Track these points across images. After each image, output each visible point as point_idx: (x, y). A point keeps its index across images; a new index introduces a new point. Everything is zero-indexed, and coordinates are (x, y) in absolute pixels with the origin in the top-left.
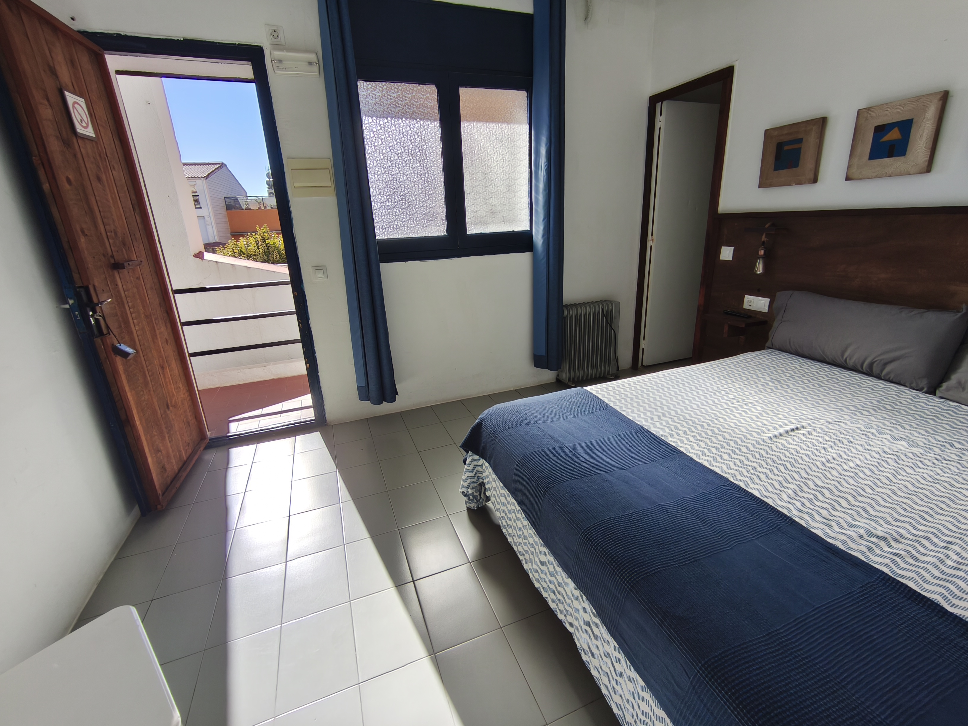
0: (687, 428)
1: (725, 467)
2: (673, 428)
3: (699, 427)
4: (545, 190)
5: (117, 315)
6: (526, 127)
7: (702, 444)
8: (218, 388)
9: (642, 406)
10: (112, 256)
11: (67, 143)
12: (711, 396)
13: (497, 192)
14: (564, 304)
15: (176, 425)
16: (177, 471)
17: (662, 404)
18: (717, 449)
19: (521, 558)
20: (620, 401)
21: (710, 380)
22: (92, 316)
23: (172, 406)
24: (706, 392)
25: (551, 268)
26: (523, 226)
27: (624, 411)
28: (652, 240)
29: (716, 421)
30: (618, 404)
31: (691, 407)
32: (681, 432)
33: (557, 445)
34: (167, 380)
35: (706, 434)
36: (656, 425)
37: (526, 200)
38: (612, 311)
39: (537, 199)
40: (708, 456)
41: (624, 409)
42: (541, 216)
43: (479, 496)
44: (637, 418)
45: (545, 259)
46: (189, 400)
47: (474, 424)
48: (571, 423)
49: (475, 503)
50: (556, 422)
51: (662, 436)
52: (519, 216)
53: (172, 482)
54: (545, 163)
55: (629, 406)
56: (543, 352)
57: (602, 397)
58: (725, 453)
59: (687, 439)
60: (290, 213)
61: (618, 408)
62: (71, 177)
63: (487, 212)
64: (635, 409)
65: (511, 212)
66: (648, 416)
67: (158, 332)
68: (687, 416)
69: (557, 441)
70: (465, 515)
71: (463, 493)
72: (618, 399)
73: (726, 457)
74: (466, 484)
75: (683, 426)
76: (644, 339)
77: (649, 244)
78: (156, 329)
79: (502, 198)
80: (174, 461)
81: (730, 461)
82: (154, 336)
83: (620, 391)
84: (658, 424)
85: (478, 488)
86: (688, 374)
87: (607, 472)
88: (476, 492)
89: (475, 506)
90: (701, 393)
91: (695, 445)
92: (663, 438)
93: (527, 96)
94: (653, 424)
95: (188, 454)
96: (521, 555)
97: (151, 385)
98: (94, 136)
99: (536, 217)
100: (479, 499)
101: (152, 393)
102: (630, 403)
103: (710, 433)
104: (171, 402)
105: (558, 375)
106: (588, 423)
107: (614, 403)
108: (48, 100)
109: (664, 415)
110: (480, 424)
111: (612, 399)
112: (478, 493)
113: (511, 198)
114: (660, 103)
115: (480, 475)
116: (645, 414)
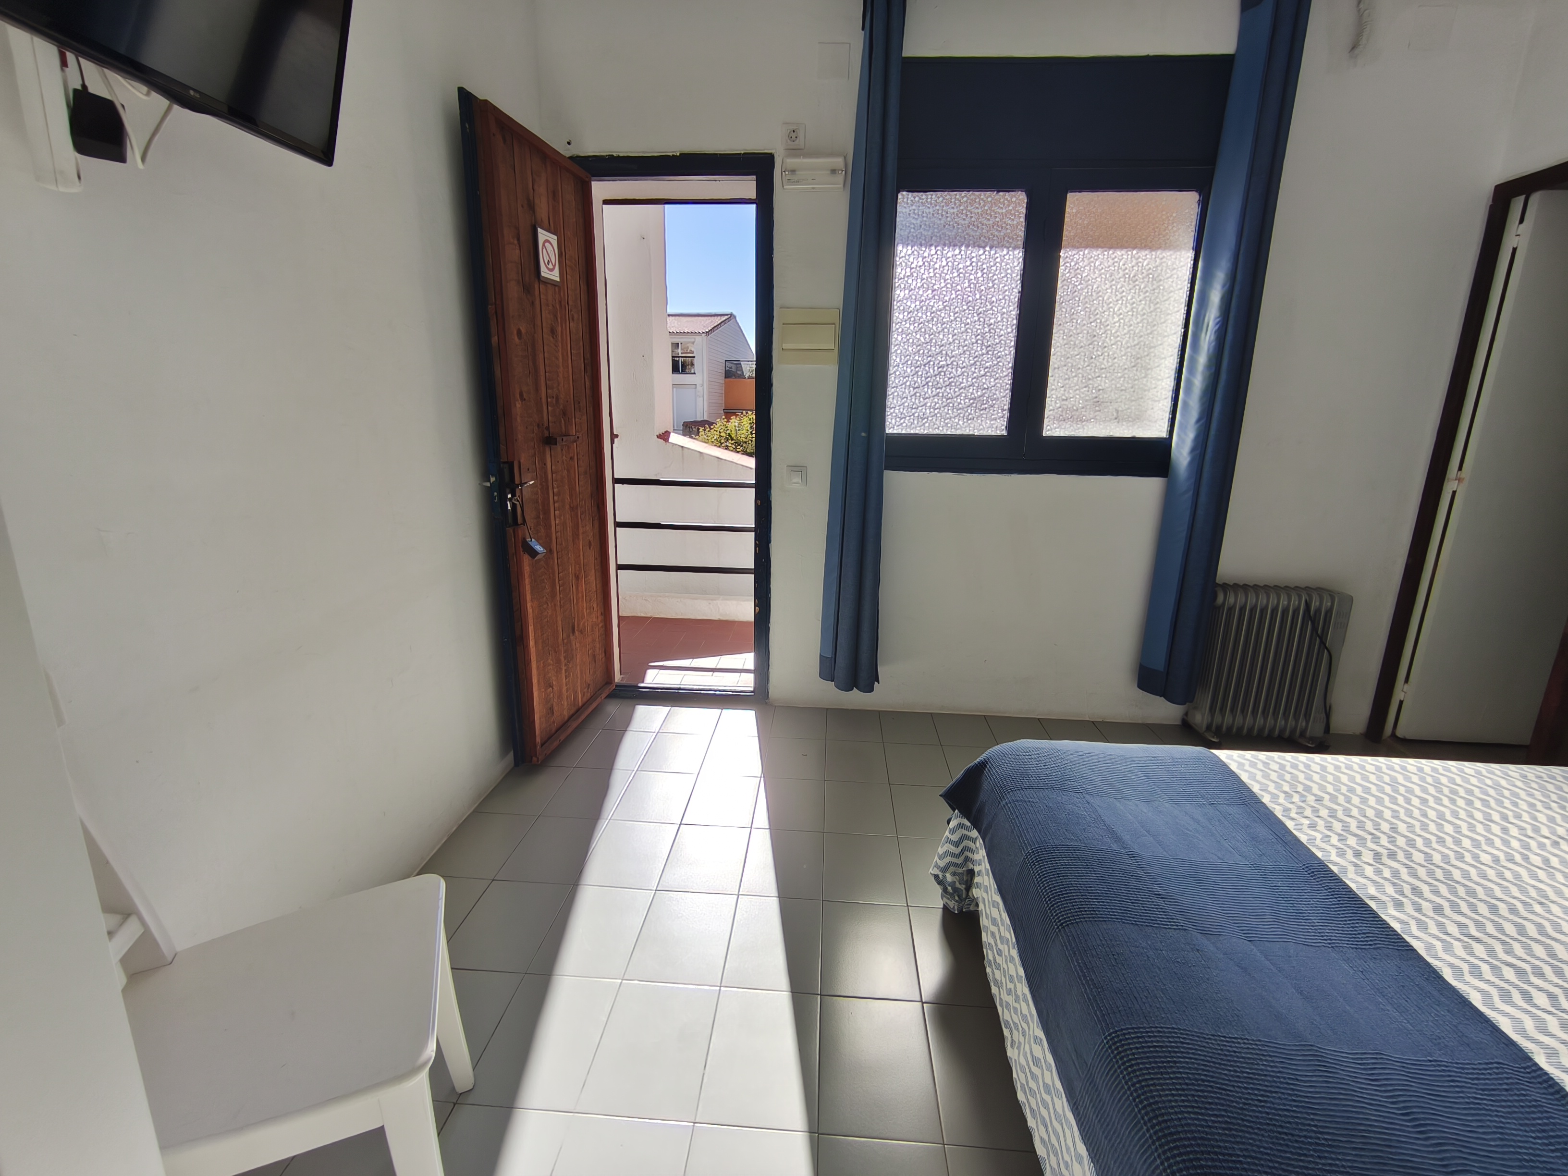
0: (1448, 900)
1: (1529, 1024)
2: (1407, 890)
3: (1483, 909)
4: (1208, 367)
5: (537, 502)
6: (1191, 254)
7: (1479, 950)
8: (650, 618)
9: (1340, 820)
10: (548, 428)
11: (527, 289)
12: (1542, 846)
13: (1112, 368)
14: (1219, 580)
15: (578, 656)
16: (566, 718)
17: (1394, 829)
18: (1520, 973)
19: (1006, 1032)
20: (1288, 796)
21: (1550, 808)
22: (510, 500)
23: (578, 630)
24: (1530, 833)
25: (1200, 512)
26: (1156, 429)
27: (1292, 819)
28: (1459, 480)
29: (1538, 908)
30: (1281, 800)
31: (1476, 857)
32: (1425, 905)
33: (1115, 847)
34: (580, 595)
35: (1500, 929)
36: (1363, 870)
37: (1170, 383)
38: (1329, 612)
39: (1189, 383)
40: (1488, 981)
41: (1293, 815)
42: (1194, 413)
43: (964, 891)
44: (1318, 842)
45: (1191, 493)
46: (602, 627)
47: (972, 764)
48: (1160, 812)
49: (957, 901)
50: (1127, 802)
51: (1373, 898)
52: (1149, 412)
53: (556, 731)
54: (1216, 318)
55: (1308, 812)
56: (1159, 663)
57: (1249, 778)
58: (1540, 989)
59: (1441, 926)
60: (770, 385)
61: (1278, 812)
62: (523, 331)
63: (1087, 401)
64: (1321, 823)
65: (1133, 403)
66: (1348, 846)
67: (581, 530)
68: (1457, 875)
69: (1118, 839)
70: (937, 917)
71: (936, 877)
72: (1285, 792)
73: (1541, 1000)
74: (942, 864)
75: (1436, 892)
76: (1407, 680)
77: (1449, 487)
78: (580, 526)
79: (1120, 377)
80: (566, 704)
81: (1549, 1013)
82: (576, 535)
83: (1297, 777)
84: (1369, 871)
85: (965, 878)
86: (1489, 782)
87: (1204, 933)
88: (960, 884)
89: (956, 908)
90: (1514, 831)
91: (1456, 944)
92: (1373, 905)
93: (1199, 200)
94: (1356, 865)
95: (585, 700)
96: (1006, 1027)
97: (558, 598)
98: (558, 279)
99: (1182, 415)
100: (964, 896)
101: (558, 608)
102: (1313, 807)
103: (1510, 929)
104: (578, 625)
105: (1186, 714)
106: (1198, 822)
107: (1274, 796)
108: (518, 240)
109: (1392, 855)
110: (982, 766)
111: (1272, 788)
112: (964, 886)
113: (1138, 380)
114: (1523, 197)
115: (970, 855)
116: (1342, 839)
